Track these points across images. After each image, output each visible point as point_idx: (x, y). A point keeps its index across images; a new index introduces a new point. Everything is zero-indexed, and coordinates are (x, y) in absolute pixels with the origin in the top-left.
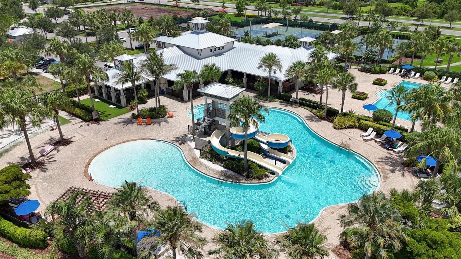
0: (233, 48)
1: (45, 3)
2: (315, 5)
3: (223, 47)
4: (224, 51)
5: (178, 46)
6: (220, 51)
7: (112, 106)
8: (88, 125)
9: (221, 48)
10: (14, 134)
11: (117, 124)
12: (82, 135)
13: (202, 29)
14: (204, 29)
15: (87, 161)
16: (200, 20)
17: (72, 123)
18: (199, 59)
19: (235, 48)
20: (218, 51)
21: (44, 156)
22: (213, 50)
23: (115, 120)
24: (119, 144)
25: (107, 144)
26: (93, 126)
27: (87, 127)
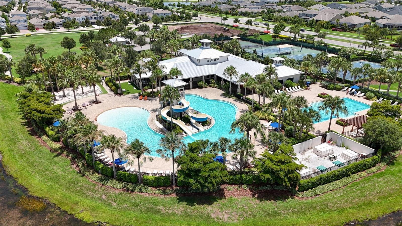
0: (228, 60)
1: (148, 20)
2: (353, 31)
3: (218, 59)
4: (219, 62)
5: (189, 56)
6: (216, 62)
7: (135, 88)
8: (115, 96)
9: (217, 60)
10: (79, 95)
11: (129, 97)
12: (108, 100)
13: (206, 46)
14: (208, 46)
15: (101, 112)
16: (206, 41)
17: (108, 94)
18: (197, 65)
19: (229, 60)
20: (213, 62)
21: (84, 107)
22: (210, 60)
23: (130, 95)
24: (122, 107)
25: (116, 106)
26: (117, 96)
27: (114, 97)
